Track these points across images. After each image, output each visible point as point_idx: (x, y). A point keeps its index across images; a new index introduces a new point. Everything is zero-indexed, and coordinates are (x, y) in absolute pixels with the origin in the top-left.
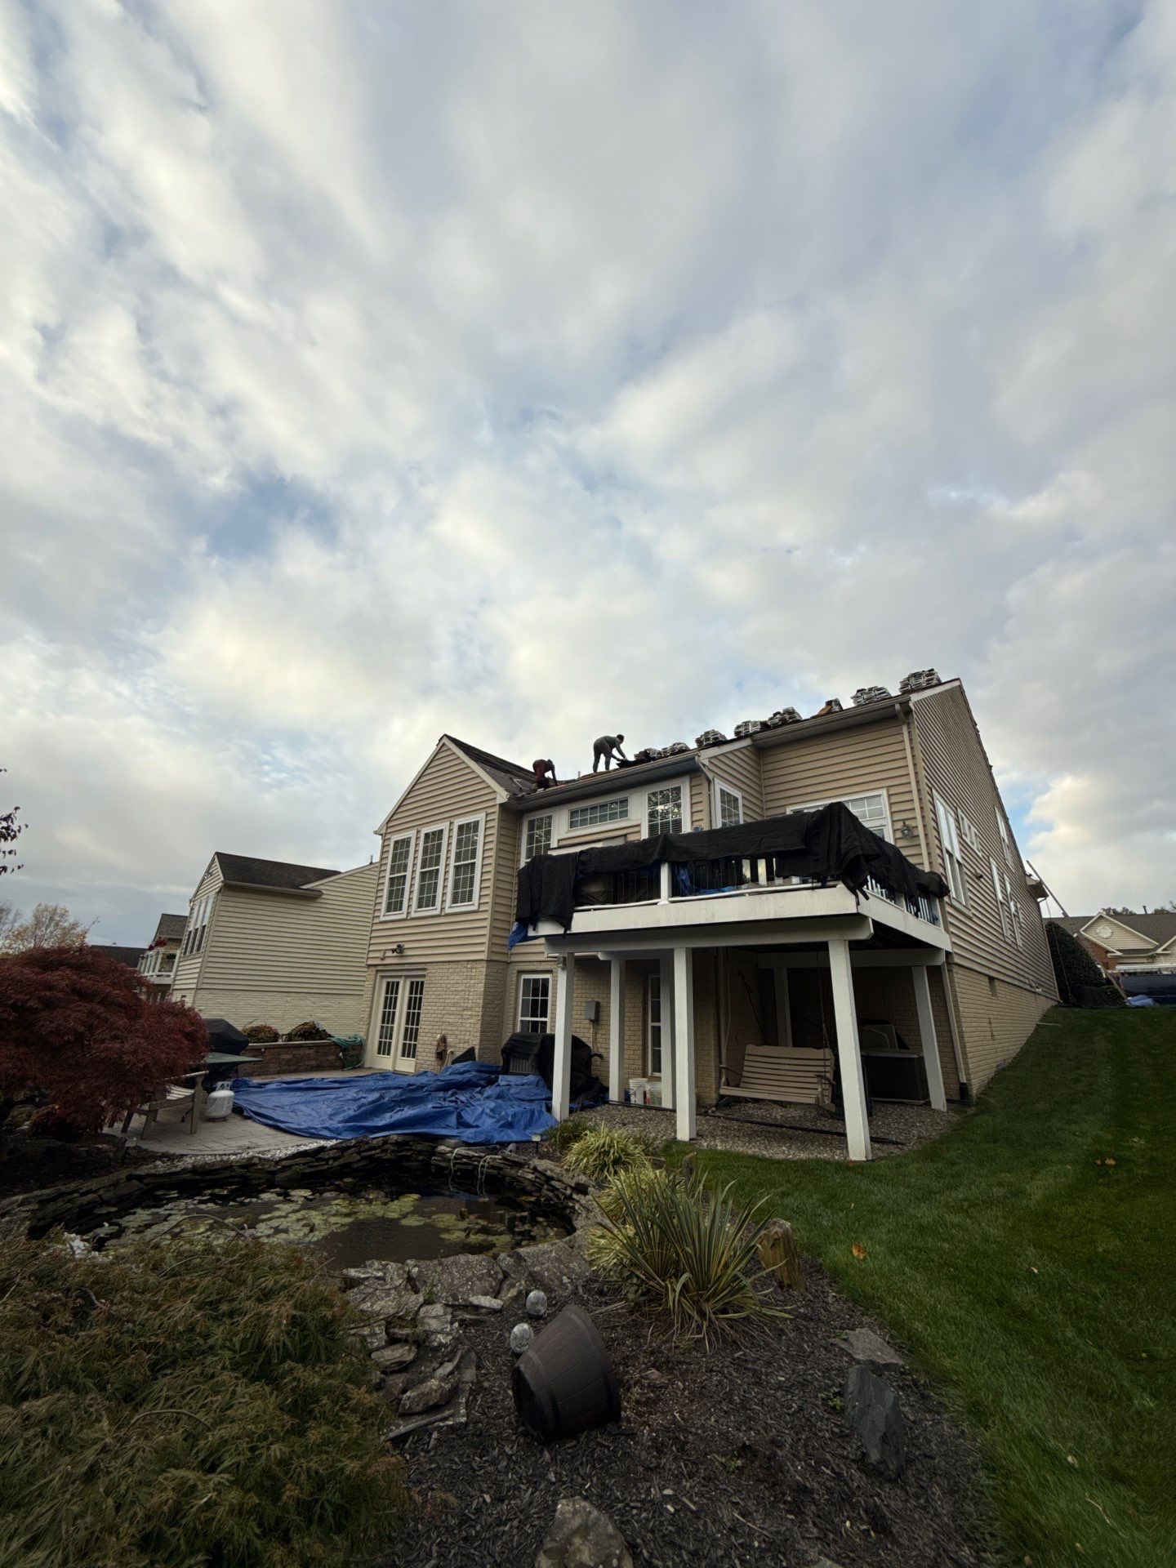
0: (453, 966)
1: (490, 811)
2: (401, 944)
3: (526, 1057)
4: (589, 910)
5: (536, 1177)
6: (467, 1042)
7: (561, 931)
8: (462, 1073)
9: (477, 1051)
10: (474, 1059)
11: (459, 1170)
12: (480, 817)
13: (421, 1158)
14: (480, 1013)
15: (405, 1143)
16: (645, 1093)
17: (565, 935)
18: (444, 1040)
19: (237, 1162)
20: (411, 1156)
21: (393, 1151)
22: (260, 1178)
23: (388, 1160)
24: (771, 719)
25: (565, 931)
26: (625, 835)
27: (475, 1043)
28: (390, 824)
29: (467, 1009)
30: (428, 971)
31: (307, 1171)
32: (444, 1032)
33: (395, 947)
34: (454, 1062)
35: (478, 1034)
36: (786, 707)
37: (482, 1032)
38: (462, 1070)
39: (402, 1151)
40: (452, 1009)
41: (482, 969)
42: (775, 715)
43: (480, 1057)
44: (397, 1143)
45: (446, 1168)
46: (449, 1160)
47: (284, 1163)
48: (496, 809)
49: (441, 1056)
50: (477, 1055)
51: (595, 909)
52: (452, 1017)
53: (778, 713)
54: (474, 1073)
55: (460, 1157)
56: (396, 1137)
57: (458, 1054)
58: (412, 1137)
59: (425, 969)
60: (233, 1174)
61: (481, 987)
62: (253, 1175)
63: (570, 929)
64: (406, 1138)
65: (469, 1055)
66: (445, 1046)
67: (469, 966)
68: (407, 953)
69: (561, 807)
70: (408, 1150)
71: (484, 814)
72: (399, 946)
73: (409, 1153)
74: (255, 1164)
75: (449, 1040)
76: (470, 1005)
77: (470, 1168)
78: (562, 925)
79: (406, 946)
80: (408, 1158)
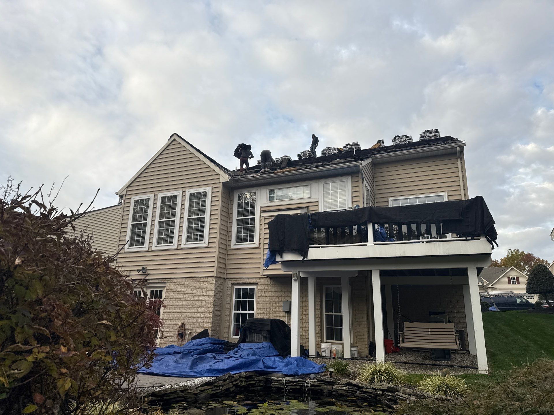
0: (189, 280)
1: (214, 186)
2: (145, 267)
3: (260, 332)
4: (319, 247)
5: (349, 388)
6: (202, 326)
7: (301, 258)
8: (201, 345)
9: (210, 332)
10: (208, 336)
11: (291, 389)
12: (208, 189)
13: (262, 384)
14: (212, 309)
15: (250, 377)
16: (331, 351)
17: (303, 261)
18: (183, 326)
19: (179, 388)
20: (255, 384)
21: (245, 381)
22: (192, 398)
23: (243, 387)
24: (344, 147)
25: (304, 258)
26: (308, 207)
27: (208, 326)
28: (129, 189)
29: (201, 306)
30: (167, 284)
31: (213, 393)
32: (183, 321)
33: (141, 268)
34: (192, 339)
35: (211, 321)
36: (354, 141)
37: (213, 320)
38: (201, 343)
39: (249, 381)
40: (190, 306)
41: (212, 283)
42: (347, 145)
43: (212, 335)
44: (246, 377)
45: (283, 389)
46: (283, 384)
47: (200, 388)
48: (220, 185)
49: (181, 335)
50: (210, 334)
51: (322, 247)
52: (188, 311)
53: (349, 144)
54: (209, 345)
55: (288, 382)
56: (245, 374)
57: (195, 334)
58: (253, 374)
59: (166, 283)
60: (178, 395)
61: (212, 293)
62: (188, 396)
63: (307, 257)
64: (251, 374)
65: (204, 334)
66: (185, 329)
67: (202, 280)
68: (150, 272)
69: (262, 187)
70: (253, 380)
71: (211, 188)
72: (143, 268)
73: (254, 382)
74: (188, 389)
75: (187, 326)
76: (203, 304)
77: (298, 387)
78: (302, 255)
79: (148, 268)
80: (253, 385)
